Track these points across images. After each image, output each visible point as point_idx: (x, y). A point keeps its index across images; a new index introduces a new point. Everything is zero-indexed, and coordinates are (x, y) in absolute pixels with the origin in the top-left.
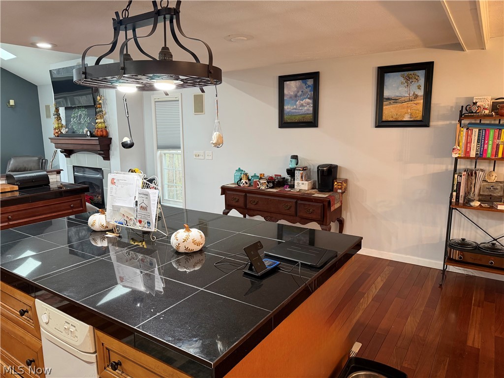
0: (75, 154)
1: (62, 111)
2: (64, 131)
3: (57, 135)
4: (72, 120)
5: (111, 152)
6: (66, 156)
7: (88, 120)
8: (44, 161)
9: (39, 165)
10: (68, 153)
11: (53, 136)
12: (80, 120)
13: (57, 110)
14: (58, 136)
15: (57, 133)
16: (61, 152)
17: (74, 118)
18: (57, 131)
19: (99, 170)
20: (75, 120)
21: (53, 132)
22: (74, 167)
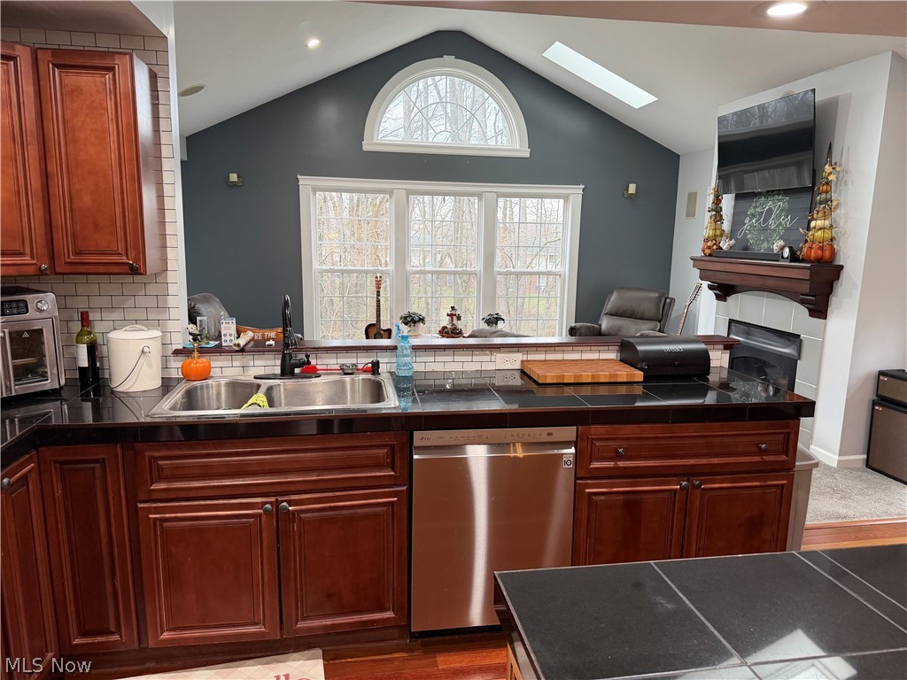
0: (740, 294)
1: (728, 202)
2: (725, 245)
3: (708, 252)
4: (747, 220)
5: (834, 301)
6: (718, 297)
7: (787, 221)
8: (668, 300)
9: (659, 309)
10: (724, 291)
11: (699, 254)
12: (766, 220)
13: (718, 200)
14: (710, 255)
15: (709, 247)
16: (710, 288)
17: (753, 216)
18: (710, 244)
19: (793, 338)
20: (754, 221)
21: (701, 245)
22: (731, 321)
